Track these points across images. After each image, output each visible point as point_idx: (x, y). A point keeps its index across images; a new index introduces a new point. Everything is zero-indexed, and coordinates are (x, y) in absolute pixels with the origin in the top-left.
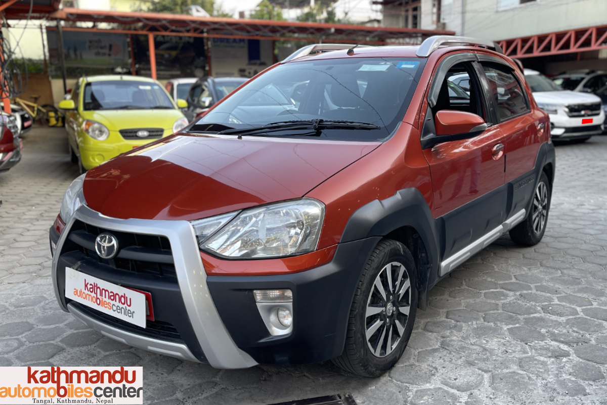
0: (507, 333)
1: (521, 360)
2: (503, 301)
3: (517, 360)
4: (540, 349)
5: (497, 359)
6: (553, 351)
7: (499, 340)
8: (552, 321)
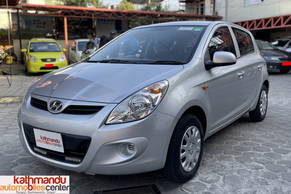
0: (234, 159)
1: (239, 170)
2: (234, 145)
3: (237, 170)
4: (249, 166)
5: (228, 170)
6: (255, 167)
7: (230, 162)
8: (257, 154)
